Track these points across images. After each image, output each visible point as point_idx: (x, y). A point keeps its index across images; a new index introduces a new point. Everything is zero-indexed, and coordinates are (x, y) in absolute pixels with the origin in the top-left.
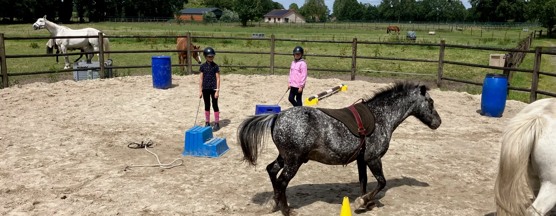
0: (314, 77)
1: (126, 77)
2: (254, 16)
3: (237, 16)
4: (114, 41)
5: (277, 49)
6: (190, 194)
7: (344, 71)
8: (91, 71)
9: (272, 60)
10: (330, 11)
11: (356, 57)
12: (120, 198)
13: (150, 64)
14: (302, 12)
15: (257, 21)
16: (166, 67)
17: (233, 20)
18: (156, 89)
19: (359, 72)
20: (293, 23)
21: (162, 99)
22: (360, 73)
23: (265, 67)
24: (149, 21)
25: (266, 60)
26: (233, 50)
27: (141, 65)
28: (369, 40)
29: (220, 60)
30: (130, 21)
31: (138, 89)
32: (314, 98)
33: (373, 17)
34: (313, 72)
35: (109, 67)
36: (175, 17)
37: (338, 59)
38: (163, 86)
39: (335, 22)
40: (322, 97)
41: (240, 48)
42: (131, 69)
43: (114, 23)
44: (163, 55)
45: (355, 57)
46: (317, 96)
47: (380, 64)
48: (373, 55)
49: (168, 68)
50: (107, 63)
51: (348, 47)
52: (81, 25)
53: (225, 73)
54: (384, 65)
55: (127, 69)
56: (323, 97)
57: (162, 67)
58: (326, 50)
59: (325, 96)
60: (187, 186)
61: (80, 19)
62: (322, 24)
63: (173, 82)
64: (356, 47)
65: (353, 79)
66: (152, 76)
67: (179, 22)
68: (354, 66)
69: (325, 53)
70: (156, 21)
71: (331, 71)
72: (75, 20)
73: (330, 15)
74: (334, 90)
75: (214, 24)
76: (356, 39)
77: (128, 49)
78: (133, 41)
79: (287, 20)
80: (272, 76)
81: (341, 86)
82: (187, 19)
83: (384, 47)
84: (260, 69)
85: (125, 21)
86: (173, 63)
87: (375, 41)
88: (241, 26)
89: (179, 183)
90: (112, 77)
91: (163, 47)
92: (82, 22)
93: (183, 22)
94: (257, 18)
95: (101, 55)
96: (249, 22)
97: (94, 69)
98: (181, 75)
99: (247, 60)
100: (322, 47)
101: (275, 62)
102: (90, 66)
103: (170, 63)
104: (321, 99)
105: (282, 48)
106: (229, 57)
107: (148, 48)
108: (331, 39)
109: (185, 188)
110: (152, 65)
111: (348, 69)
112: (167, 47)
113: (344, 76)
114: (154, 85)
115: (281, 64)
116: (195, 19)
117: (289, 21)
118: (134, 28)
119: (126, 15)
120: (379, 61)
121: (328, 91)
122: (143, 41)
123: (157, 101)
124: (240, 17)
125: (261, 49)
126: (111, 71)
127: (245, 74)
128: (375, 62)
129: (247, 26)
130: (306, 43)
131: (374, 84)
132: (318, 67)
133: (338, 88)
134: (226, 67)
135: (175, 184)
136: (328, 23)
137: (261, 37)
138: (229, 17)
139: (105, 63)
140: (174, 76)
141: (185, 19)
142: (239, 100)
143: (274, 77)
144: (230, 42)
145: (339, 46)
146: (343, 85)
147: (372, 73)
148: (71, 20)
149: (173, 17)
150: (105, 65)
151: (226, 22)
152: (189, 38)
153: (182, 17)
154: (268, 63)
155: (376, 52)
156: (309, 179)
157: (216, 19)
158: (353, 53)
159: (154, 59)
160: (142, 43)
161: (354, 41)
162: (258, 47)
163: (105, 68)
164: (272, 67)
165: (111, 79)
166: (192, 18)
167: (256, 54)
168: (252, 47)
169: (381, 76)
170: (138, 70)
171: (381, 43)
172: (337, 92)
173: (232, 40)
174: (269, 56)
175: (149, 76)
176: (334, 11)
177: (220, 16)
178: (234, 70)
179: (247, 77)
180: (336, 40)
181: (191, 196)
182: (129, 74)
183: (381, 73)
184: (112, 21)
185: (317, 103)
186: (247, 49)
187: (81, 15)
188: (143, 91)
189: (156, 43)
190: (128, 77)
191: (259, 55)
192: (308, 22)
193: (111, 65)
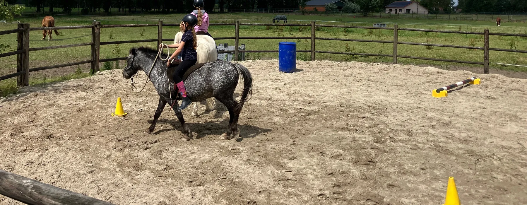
0: (441, 68)
1: (256, 60)
2: (375, 7)
3: (358, 7)
4: (247, 28)
5: (399, 39)
6: (313, 180)
7: (475, 63)
8: (227, 53)
9: (395, 48)
10: (454, 3)
11: (489, 49)
12: (246, 175)
13: (278, 50)
14: (425, 4)
15: (377, 12)
16: (292, 52)
17: (354, 11)
18: (281, 73)
19: (493, 66)
20: (415, 13)
21: (286, 82)
22: (495, 67)
23: (388, 56)
24: (278, 12)
25: (389, 49)
26: (354, 39)
27: (269, 50)
28: (502, 32)
29: (341, 48)
30: (261, 11)
31: (266, 71)
32: (442, 90)
33: (504, 8)
34: (440, 63)
35: (242, 51)
36: (300, 8)
37: (468, 51)
38: (288, 70)
39: (461, 14)
40: (451, 90)
41: (361, 37)
42: (260, 53)
43: (248, 13)
44: (289, 41)
45: (487, 49)
46: (446, 88)
47: (517, 57)
48: (508, 48)
49: (293, 53)
50: (241, 47)
51: (477, 38)
52: (221, 15)
53: (347, 60)
54: (522, 59)
55: (257, 54)
56: (453, 89)
57: (288, 52)
58: (452, 41)
59: (456, 88)
60: (310, 171)
61: (220, 10)
62: (447, 15)
63: (298, 67)
64: (488, 39)
65: (486, 72)
66: (278, 60)
67: (304, 12)
68: (486, 58)
69: (451, 44)
70: (283, 11)
71: (460, 62)
72: (217, 10)
73: (454, 7)
74: (465, 82)
75: (335, 14)
76: (488, 31)
77: (259, 36)
78: (263, 29)
79: (408, 11)
80: (395, 65)
81: (472, 79)
82: (311, 10)
83: (521, 40)
84: (381, 58)
85: (257, 11)
86: (297, 49)
87: (509, 33)
88: (362, 16)
89: (302, 167)
90: (244, 60)
91: (289, 34)
92: (222, 12)
93: (307, 13)
94: (378, 9)
95: (237, 40)
96: (370, 13)
97: (229, 52)
98: (304, 61)
99: (369, 49)
100: (448, 38)
101: (398, 51)
102: (226, 49)
103: (295, 49)
104: (451, 91)
105: (404, 38)
106: (351, 45)
107: (276, 35)
108: (457, 30)
109: (307, 173)
110: (279, 50)
111: (479, 61)
112: (292, 35)
113: (475, 69)
114: (280, 69)
115: (404, 53)
116: (318, 10)
117: (411, 12)
118: (264, 18)
119: (258, 7)
120: (514, 54)
121: (458, 84)
122: (271, 29)
123: (283, 83)
124: (361, 8)
125: (383, 38)
126: (244, 54)
127: (367, 62)
128: (511, 56)
129: (368, 17)
130: (430, 33)
131: (512, 78)
132: (445, 57)
133: (470, 80)
134: (348, 54)
135: (298, 168)
136: (453, 14)
137: (382, 27)
138: (350, 8)
139: (239, 47)
140: (298, 61)
141: (309, 10)
142: (361, 87)
143: (398, 66)
144: (351, 31)
145: (467, 37)
146: (475, 78)
147: (508, 67)
148: (213, 10)
149: (299, 8)
150: (239, 49)
151: (348, 13)
152: (313, 26)
153: (306, 8)
154: (391, 52)
155: (512, 45)
156: (443, 180)
157: (338, 10)
158: (485, 45)
159: (281, 45)
160: (271, 31)
161: (485, 32)
162: (379, 36)
163: (239, 52)
164: (395, 56)
165: (243, 62)
166: (315, 9)
167: (377, 43)
168: (373, 36)
169: (520, 71)
170: (267, 54)
171: (516, 36)
172: (468, 85)
173: (354, 29)
174: (392, 45)
175: (276, 60)
176: (459, 3)
177: (342, 7)
178: (356, 58)
179: (369, 65)
180: (462, 30)
181: (314, 182)
182: (259, 58)
183: (520, 68)
184: (246, 11)
185: (446, 95)
186: (369, 38)
187: (221, 7)
188: (270, 73)
189: (282, 31)
190: (258, 60)
191: (381, 45)
192: (432, 13)
193: (244, 49)
